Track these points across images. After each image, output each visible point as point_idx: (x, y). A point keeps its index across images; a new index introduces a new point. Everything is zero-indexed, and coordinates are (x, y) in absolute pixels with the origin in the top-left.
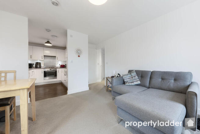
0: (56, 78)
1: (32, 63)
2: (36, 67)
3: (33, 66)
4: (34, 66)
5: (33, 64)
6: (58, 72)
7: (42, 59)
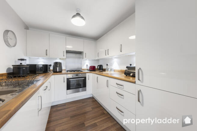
0: (85, 90)
1: (48, 64)
2: (55, 71)
3: (49, 68)
4: (52, 68)
5: (51, 65)
6: (89, 79)
7: (64, 56)
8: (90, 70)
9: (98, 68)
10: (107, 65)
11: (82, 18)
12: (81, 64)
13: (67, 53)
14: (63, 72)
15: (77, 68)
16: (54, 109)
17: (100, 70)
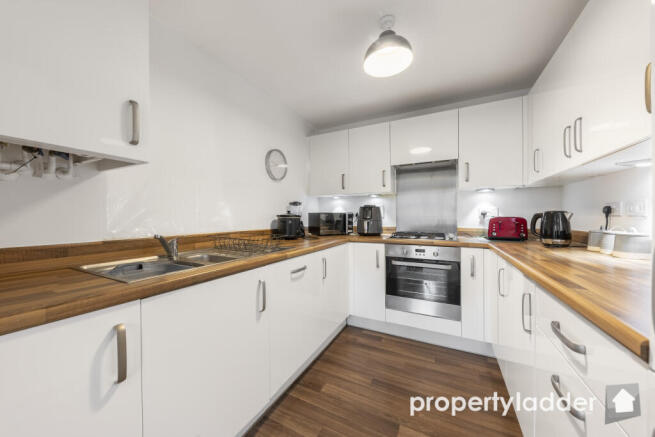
2: (361, 233)
3: (350, 223)
6: (472, 275)
7: (384, 186)
8: (491, 238)
9: (538, 226)
10: (608, 211)
11: (403, 41)
12: (455, 210)
13: (402, 176)
14: (386, 236)
15: (437, 226)
16: (351, 337)
17: (550, 241)
